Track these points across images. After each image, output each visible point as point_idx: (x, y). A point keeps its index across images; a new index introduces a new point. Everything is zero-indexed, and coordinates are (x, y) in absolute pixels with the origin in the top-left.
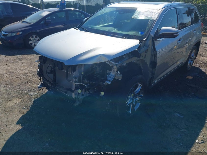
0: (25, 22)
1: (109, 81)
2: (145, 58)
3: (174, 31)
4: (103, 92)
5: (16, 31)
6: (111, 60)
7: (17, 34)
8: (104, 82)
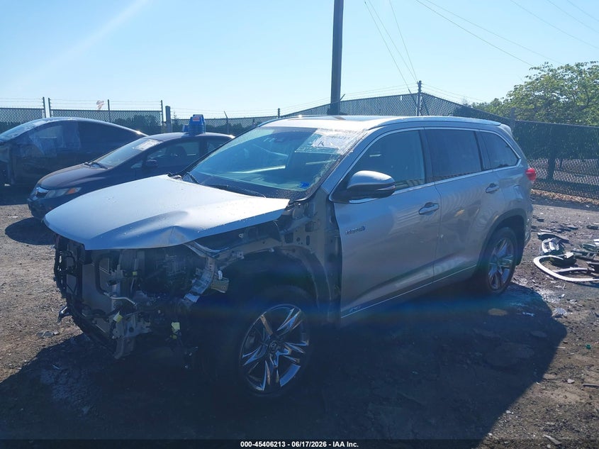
0: (97, 164)
1: (195, 294)
2: (308, 244)
3: (380, 181)
4: (178, 323)
5: (68, 185)
6: (196, 240)
7: (68, 191)
8: (183, 298)
